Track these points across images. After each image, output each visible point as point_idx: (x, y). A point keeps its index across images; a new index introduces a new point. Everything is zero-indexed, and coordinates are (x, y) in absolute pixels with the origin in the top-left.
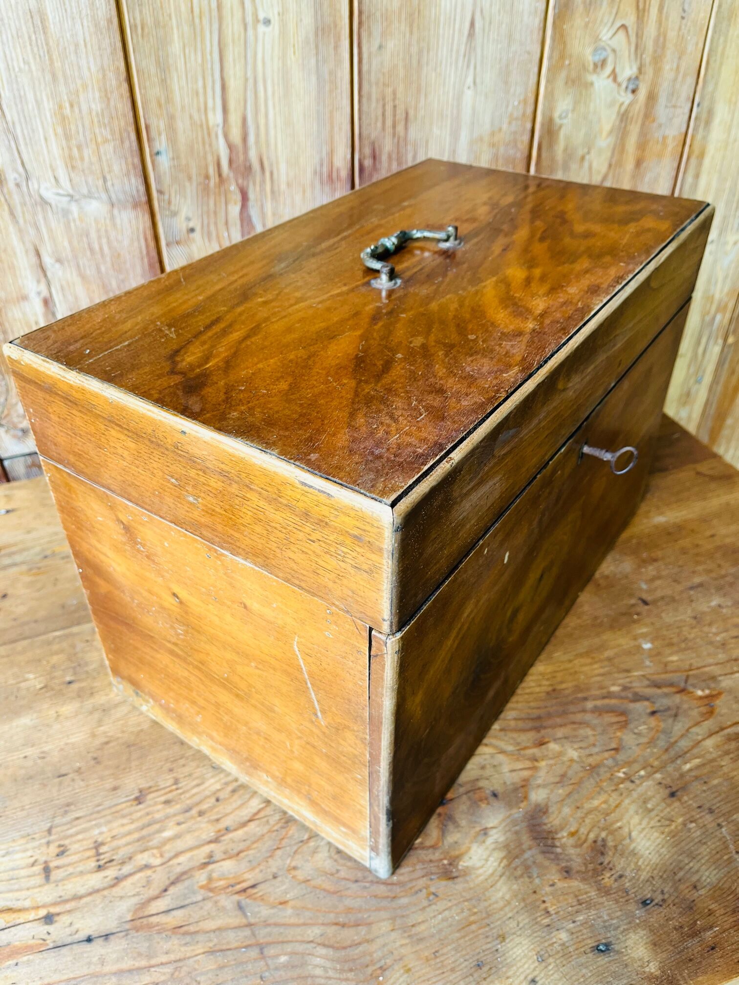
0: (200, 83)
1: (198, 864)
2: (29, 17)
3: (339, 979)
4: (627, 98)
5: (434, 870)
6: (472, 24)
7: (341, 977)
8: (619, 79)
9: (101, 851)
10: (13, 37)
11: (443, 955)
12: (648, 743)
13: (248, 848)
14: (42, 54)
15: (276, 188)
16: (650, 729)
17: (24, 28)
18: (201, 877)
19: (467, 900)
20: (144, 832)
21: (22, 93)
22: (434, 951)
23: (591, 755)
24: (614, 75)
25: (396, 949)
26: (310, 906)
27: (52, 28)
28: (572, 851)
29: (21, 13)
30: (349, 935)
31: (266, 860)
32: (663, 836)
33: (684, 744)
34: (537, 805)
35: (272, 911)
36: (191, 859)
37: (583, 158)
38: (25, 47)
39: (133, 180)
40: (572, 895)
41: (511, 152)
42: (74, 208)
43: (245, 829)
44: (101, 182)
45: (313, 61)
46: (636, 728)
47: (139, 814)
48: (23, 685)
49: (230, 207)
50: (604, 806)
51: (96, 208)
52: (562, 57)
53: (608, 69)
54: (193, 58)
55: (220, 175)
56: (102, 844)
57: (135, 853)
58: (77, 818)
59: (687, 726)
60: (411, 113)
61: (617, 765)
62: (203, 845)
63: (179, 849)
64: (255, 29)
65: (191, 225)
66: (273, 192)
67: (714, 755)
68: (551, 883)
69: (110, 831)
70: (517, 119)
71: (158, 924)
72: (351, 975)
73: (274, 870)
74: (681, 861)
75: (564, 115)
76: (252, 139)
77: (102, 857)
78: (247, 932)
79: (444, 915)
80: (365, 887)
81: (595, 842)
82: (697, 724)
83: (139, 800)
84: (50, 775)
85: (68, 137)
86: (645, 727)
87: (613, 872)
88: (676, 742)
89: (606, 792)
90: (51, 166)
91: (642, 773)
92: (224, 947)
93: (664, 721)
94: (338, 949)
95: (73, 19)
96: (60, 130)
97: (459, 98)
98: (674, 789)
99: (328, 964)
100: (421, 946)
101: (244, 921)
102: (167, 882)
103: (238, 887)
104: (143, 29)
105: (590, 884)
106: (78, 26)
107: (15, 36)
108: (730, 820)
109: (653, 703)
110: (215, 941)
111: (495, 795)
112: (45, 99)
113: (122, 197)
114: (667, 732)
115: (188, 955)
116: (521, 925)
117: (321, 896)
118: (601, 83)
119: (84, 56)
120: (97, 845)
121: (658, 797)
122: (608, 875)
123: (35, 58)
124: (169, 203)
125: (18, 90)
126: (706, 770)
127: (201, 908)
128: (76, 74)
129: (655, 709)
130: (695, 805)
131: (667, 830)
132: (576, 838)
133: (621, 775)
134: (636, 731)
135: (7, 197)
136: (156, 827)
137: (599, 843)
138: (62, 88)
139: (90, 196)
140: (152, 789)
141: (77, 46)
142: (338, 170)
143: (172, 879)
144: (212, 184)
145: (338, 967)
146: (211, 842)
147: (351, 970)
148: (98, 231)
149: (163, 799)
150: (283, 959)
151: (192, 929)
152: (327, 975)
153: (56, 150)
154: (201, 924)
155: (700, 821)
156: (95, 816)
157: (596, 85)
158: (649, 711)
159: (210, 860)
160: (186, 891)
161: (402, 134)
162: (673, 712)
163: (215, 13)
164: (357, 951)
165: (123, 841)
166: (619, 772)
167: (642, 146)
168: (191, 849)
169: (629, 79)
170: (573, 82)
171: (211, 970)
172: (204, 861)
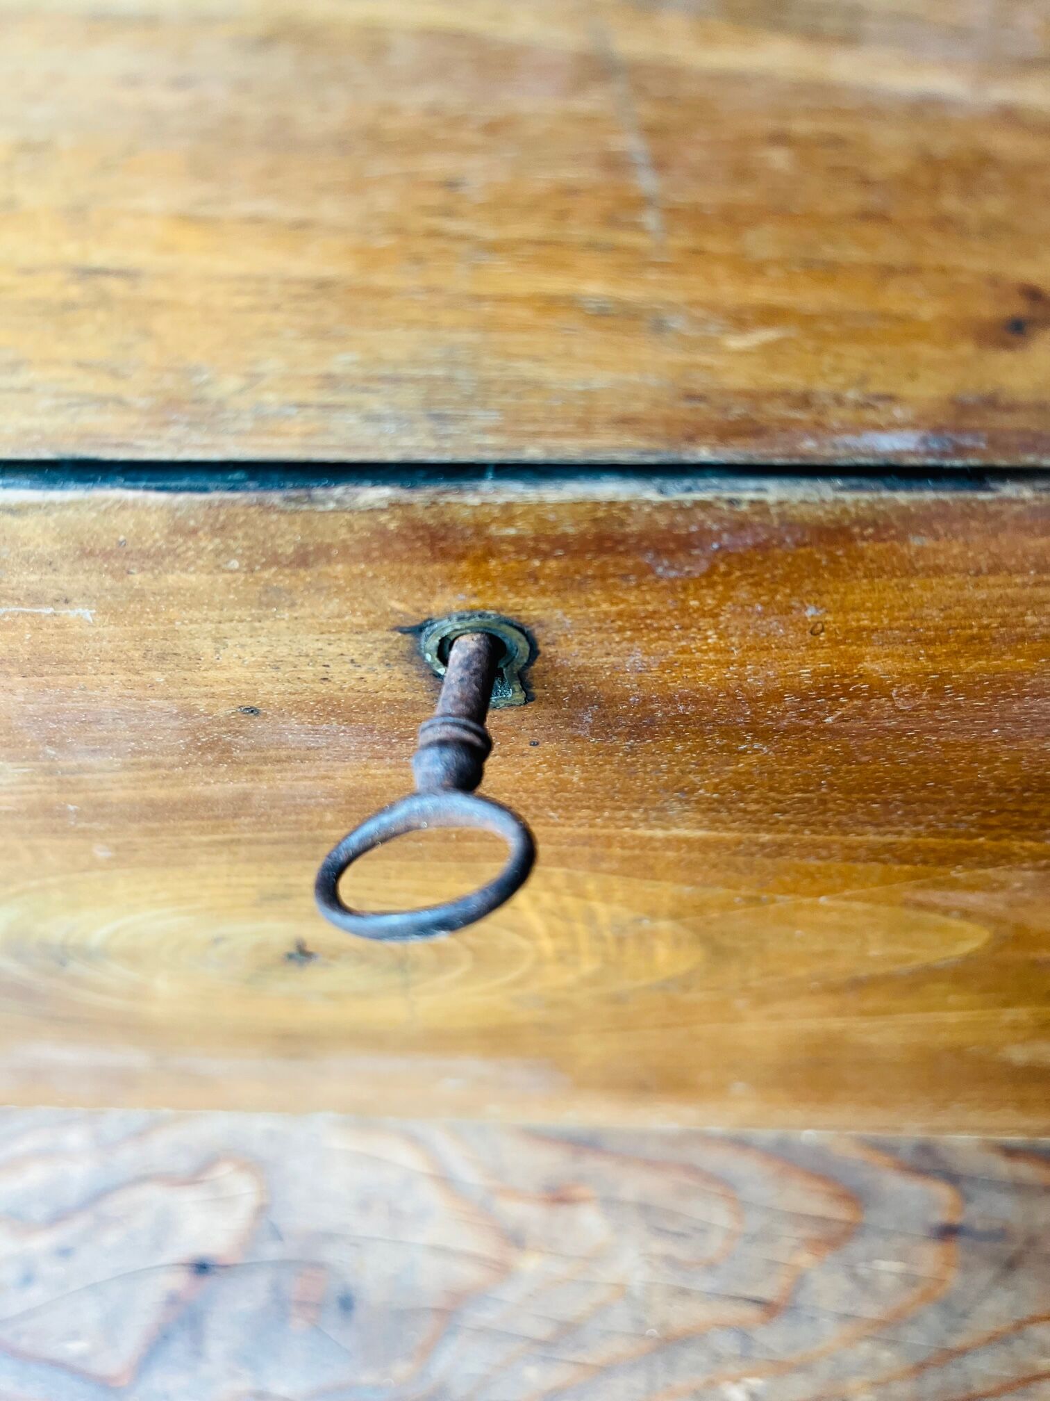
12: (882, 1324)
16: (909, 1280)
23: (684, 1293)
46: (869, 1259)
59: (1028, 1310)
61: (744, 1357)
86: (897, 1266)
88: (963, 1352)
93: (965, 1268)
109: (966, 1198)
111: (347, 1304)
114: (954, 1310)
129: (958, 1220)
134: (862, 1270)
158: (941, 1217)
162: (1012, 1248)
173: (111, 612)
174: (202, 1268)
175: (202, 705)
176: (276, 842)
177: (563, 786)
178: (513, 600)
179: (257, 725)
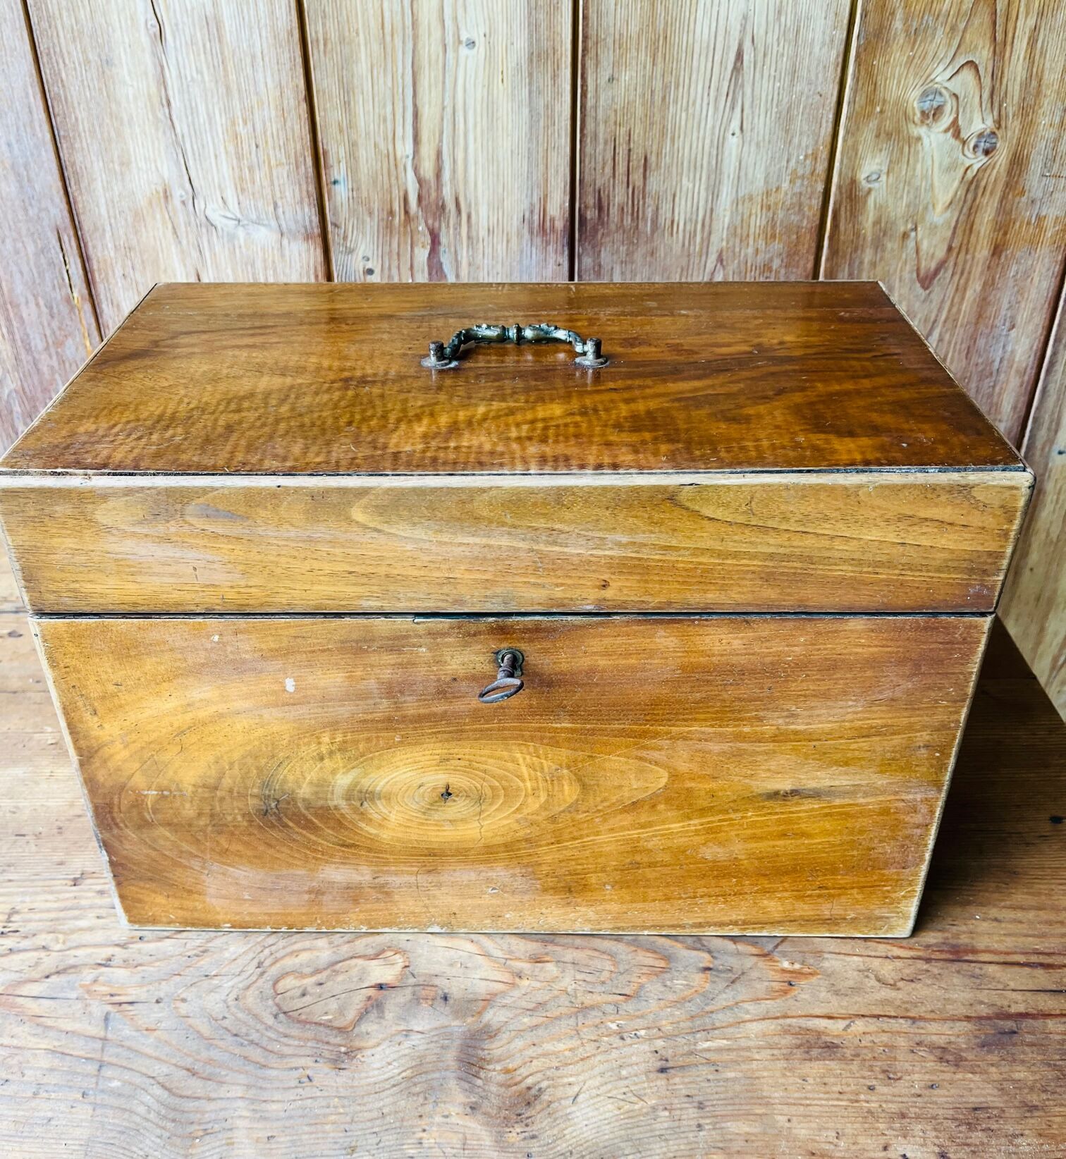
0: (389, 109)
1: (92, 962)
2: (205, 23)
3: (157, 1125)
4: (978, 161)
5: (326, 1054)
6: (739, 56)
7: (160, 1123)
8: (964, 135)
9: (12, 919)
10: (186, 43)
11: (278, 1142)
12: (675, 1002)
13: (149, 964)
14: (216, 64)
15: (474, 234)
16: (689, 987)
17: (199, 35)
18: (88, 975)
19: (339, 1097)
20: (62, 914)
21: (194, 104)
22: (270, 1134)
23: (591, 993)
24: (955, 130)
25: (232, 1118)
26: (174, 1042)
27: (229, 36)
28: (494, 1089)
29: (196, 18)
30: (196, 1086)
31: (160, 981)
32: (617, 1112)
33: (720, 1018)
34: (488, 1025)
35: (134, 1034)
36: (90, 955)
37: (905, 236)
38: (199, 55)
39: (307, 209)
40: (461, 1136)
41: (795, 218)
42: (241, 233)
43: (159, 944)
44: (271, 208)
45: (525, 92)
46: (672, 980)
47: (67, 895)
48: (36, 736)
49: (416, 250)
50: (567, 1053)
51: (264, 236)
52: (871, 102)
53: (946, 120)
54: (381, 81)
55: (406, 212)
56: (17, 912)
57: (41, 931)
58: (10, 881)
59: (740, 998)
60: (653, 159)
61: (616, 1013)
62: (109, 946)
63: (84, 942)
64: (456, 51)
65: (369, 265)
66: (469, 237)
67: (751, 1044)
68: (446, 1113)
69: (32, 902)
70: (803, 177)
71: (21, 1006)
72: (170, 1125)
73: (162, 995)
74: (620, 1149)
75: (875, 177)
76: (447, 175)
77: (10, 925)
78: (98, 1045)
79: (305, 1102)
80: (242, 1045)
81: (529, 1088)
82: (756, 1000)
83: (75, 882)
84: (10, 831)
85: (239, 157)
86: (685, 982)
87: (526, 1129)
88: (712, 1012)
89: (581, 1039)
90: (220, 186)
91: (642, 1033)
92: (67, 1051)
93: (714, 983)
94: (174, 1094)
95: (251, 28)
96: (231, 148)
97: (720, 145)
98: (670, 1064)
99: (156, 1106)
100: (260, 1125)
101: (102, 1034)
102: (53, 970)
103: (116, 999)
104: (325, 45)
105: (491, 1132)
106: (256, 36)
107: (189, 42)
108: (718, 1126)
109: (715, 958)
110: (63, 1042)
111: (445, 998)
112: (217, 112)
113: (293, 227)
114: (708, 997)
115: (30, 1045)
116: (381, 1145)
117: (191, 1037)
118: (934, 139)
119: (260, 70)
120: (14, 912)
121: (643, 1067)
122: (519, 1130)
123: (208, 68)
124: (345, 238)
125: (190, 101)
126: (725, 1057)
127: (70, 1006)
128: (252, 89)
129: (711, 966)
130: (684, 1092)
131: (627, 1107)
132: (508, 1076)
133: (614, 1026)
135: (171, 214)
136: (76, 913)
137: (533, 1092)
138: (236, 102)
139: (258, 222)
140: (95, 875)
141: (253, 57)
142: (552, 220)
143: (60, 968)
144: (397, 221)
145: (163, 1112)
146: (117, 945)
147: (174, 1121)
148: (265, 261)
149: (99, 888)
150: (116, 1084)
151: (49, 1022)
152: (148, 1116)
153: (226, 170)
154: (60, 1020)
155: (678, 1112)
156: (28, 883)
157: (926, 141)
158: (703, 965)
159: (107, 963)
160: (66, 985)
161: (639, 183)
162: (734, 976)
163: (409, 31)
164: (191, 1105)
165: (37, 916)
166: (613, 1022)
167: (1003, 226)
168: (95, 946)
169: (981, 135)
170: (889, 135)
171: (41, 1068)
172: (100, 962)
173: (430, 649)
174: (380, 987)
175: (443, 677)
176: (450, 732)
177: (531, 706)
178: (518, 645)
179: (456, 684)
